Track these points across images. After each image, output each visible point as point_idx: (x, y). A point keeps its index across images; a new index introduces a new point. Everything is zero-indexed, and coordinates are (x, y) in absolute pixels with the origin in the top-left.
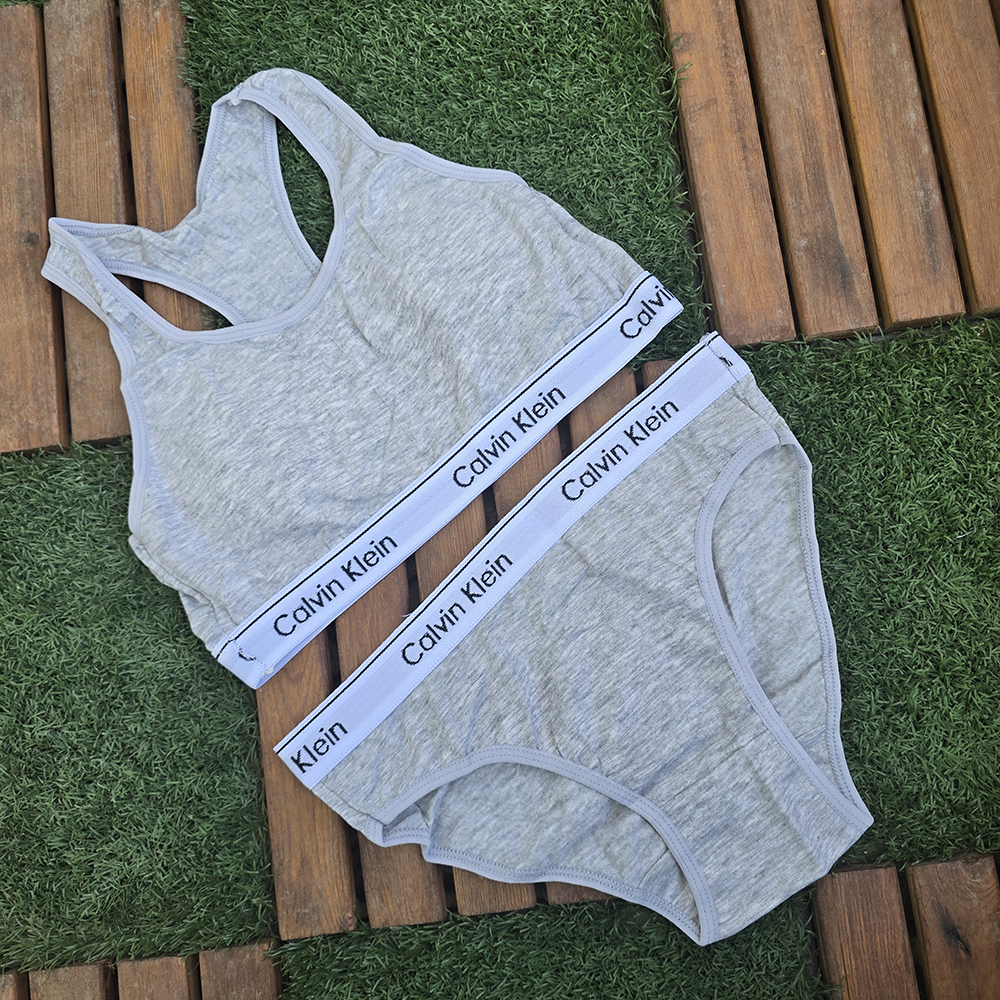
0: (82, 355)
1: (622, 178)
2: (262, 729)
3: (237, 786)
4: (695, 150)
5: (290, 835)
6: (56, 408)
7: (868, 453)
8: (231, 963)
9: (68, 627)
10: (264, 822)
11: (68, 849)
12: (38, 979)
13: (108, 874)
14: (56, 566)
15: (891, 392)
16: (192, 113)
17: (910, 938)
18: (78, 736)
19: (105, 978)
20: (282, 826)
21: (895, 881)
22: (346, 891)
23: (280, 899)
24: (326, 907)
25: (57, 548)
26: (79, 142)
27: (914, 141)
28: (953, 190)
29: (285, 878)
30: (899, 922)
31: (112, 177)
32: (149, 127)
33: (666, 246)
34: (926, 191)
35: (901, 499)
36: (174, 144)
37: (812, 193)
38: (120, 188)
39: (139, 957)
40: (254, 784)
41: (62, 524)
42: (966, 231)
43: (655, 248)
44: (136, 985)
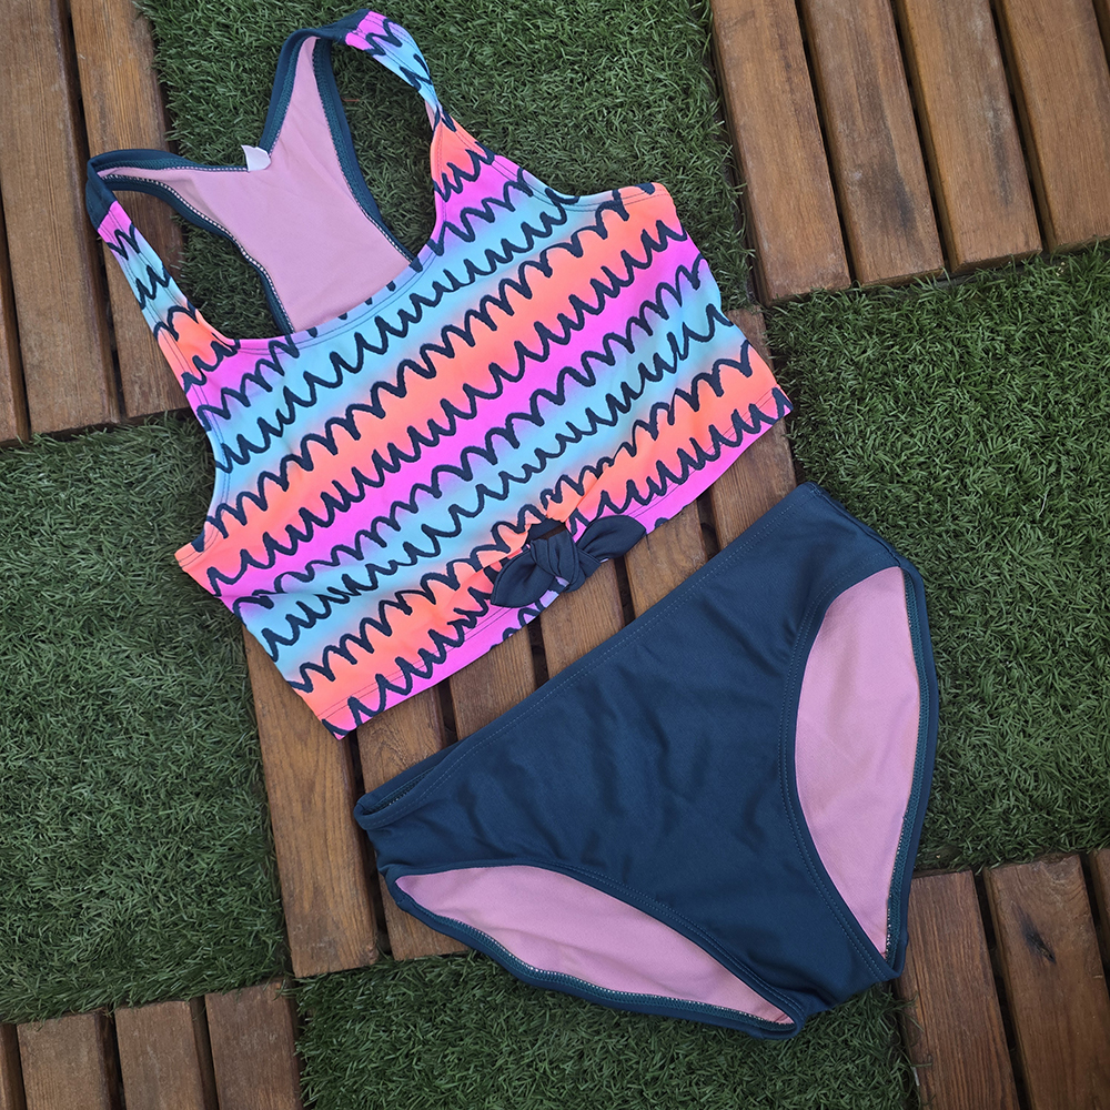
0: (38, 334)
1: (649, 108)
2: (263, 748)
3: (239, 813)
4: (731, 71)
5: (300, 864)
6: (11, 396)
7: (934, 413)
8: (241, 1006)
9: (40, 644)
10: (271, 850)
11: (53, 889)
12: (27, 1033)
13: (99, 915)
14: (22, 575)
15: (959, 344)
16: (151, 49)
17: (989, 948)
18: (58, 764)
19: (102, 1028)
20: (291, 854)
21: (972, 885)
22: (365, 922)
23: (292, 934)
24: (343, 940)
25: (22, 555)
26: (21, 87)
27: (982, 55)
28: (1026, 109)
29: (297, 911)
30: (976, 930)
31: (61, 127)
32: (100, 67)
33: (701, 185)
34: (995, 111)
35: (972, 465)
36: (131, 86)
37: (866, 118)
38: (71, 139)
39: (137, 1003)
40: (257, 809)
41: (25, 529)
42: (1041, 156)
43: (689, 187)
44: (136, 1033)
